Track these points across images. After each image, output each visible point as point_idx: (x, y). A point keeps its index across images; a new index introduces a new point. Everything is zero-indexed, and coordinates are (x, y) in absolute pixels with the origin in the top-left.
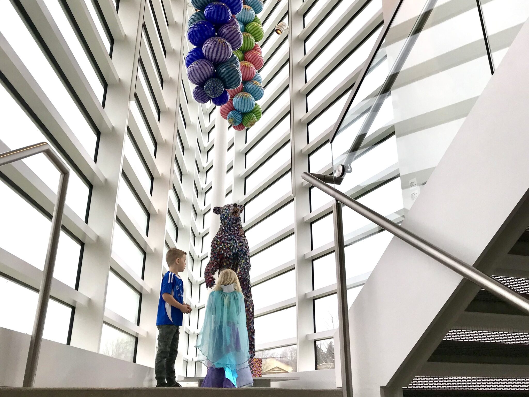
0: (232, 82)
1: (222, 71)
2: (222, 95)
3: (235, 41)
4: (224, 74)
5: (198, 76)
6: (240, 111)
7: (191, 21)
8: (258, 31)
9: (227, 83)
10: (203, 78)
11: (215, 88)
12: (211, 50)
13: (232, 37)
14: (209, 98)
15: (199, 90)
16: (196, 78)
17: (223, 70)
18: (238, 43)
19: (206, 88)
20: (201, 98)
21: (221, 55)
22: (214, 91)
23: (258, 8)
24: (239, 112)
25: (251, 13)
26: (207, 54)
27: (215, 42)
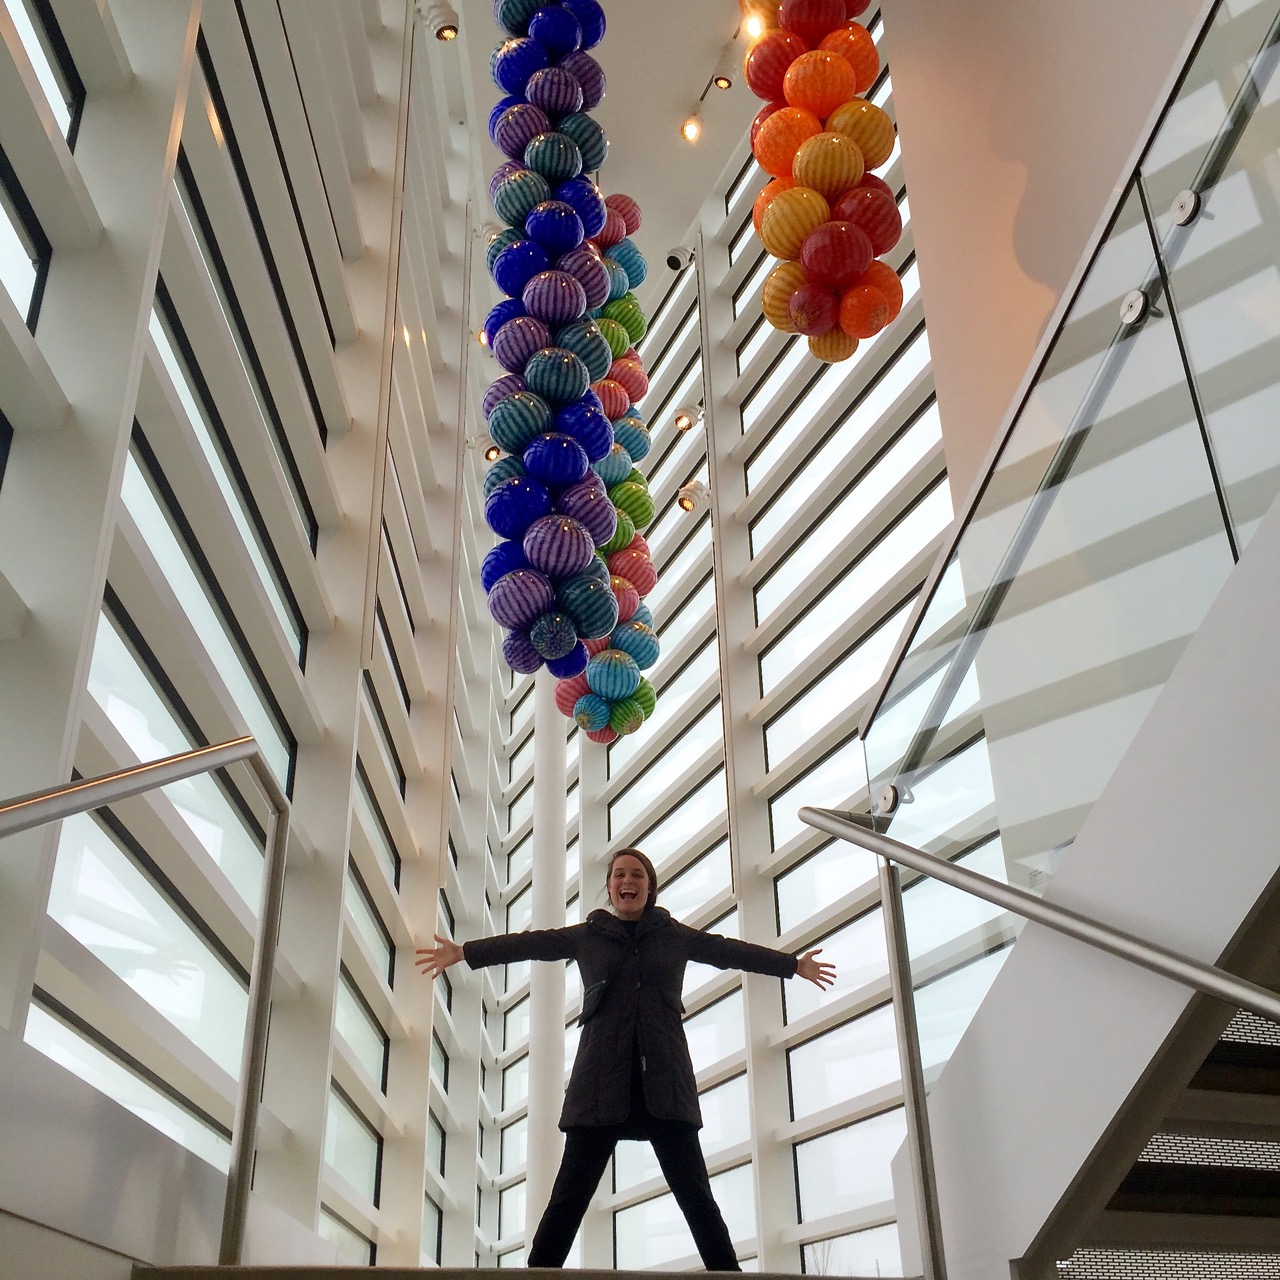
0: (595, 622)
1: (572, 597)
2: (572, 652)
3: (600, 524)
4: (578, 602)
5: (516, 607)
6: (604, 694)
7: (493, 478)
8: (640, 502)
9: (584, 625)
10: (528, 612)
11: (558, 637)
12: (546, 546)
13: (592, 516)
14: (542, 661)
15: (518, 643)
16: (510, 613)
17: (573, 593)
18: (604, 530)
19: (535, 637)
20: (522, 661)
21: (568, 558)
22: (555, 642)
23: (639, 447)
24: (601, 697)
25: (623, 460)
26: (535, 556)
27: (554, 528)
